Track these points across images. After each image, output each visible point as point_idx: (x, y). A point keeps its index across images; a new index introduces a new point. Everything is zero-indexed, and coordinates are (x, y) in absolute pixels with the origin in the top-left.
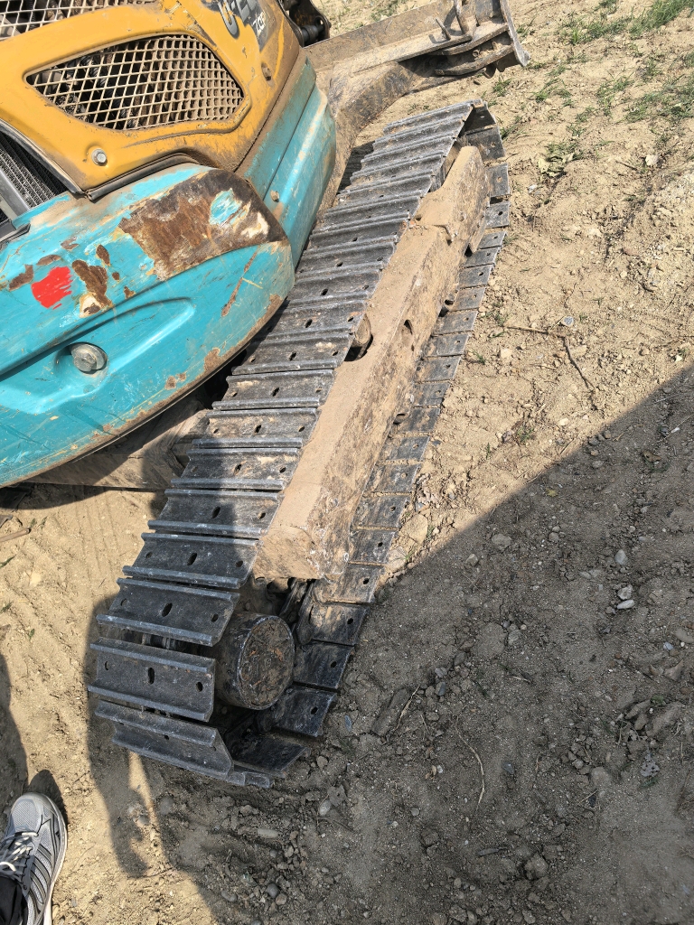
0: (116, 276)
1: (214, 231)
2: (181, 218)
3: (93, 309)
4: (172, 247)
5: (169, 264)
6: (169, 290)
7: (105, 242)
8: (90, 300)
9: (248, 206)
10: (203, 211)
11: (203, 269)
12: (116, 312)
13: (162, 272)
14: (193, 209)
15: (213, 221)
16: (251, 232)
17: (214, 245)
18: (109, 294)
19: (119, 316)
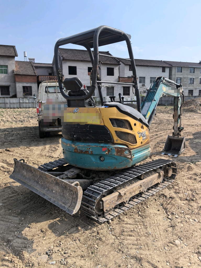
0: (111, 152)
1: (124, 154)
2: (121, 150)
3: (107, 154)
4: (118, 153)
5: (117, 154)
6: (115, 157)
7: (112, 148)
8: (107, 153)
9: (129, 154)
10: (124, 151)
11: (120, 157)
12: (108, 155)
13: (116, 154)
14: (123, 150)
15: (124, 153)
16: (128, 157)
17: (123, 155)
18: (109, 153)
19: (109, 156)
